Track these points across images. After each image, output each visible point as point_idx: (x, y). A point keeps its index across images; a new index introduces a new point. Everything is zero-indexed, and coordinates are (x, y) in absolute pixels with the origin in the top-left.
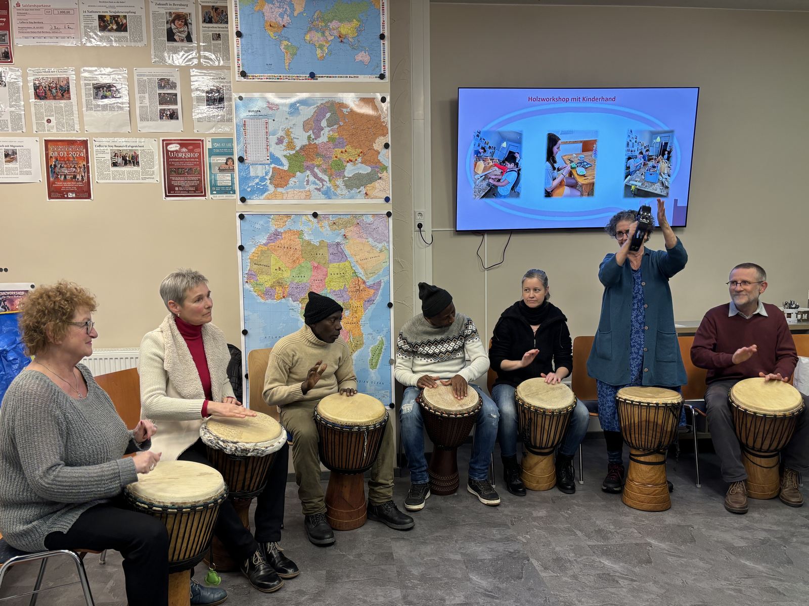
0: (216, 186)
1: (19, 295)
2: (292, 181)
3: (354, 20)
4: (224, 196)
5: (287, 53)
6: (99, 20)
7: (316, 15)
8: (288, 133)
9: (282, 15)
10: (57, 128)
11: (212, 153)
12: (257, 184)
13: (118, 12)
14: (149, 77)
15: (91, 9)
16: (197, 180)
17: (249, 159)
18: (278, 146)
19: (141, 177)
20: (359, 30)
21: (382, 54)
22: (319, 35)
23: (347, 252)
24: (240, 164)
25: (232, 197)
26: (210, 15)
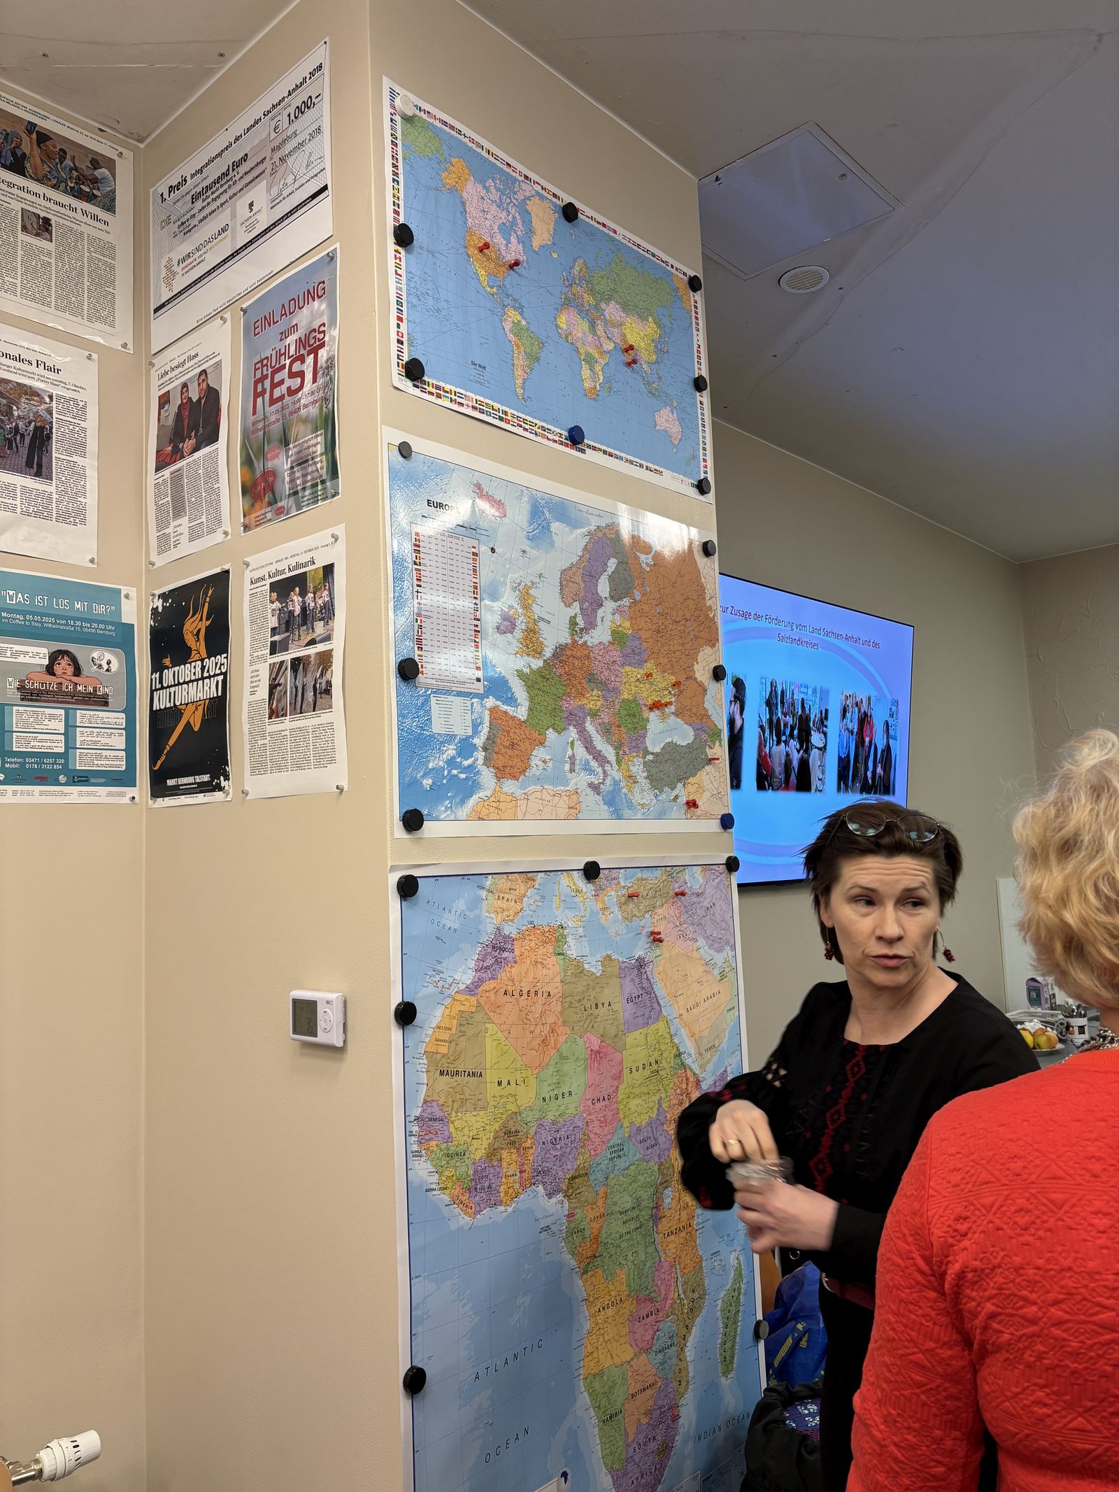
2: (537, 758)
3: (650, 319)
5: (518, 346)
7: (577, 268)
8: (526, 599)
12: (451, 762)
17: (430, 669)
18: (503, 638)
20: (659, 349)
21: (700, 427)
22: (585, 325)
23: (659, 988)
24: (403, 686)
25: (66, 794)
26: (18, 147)
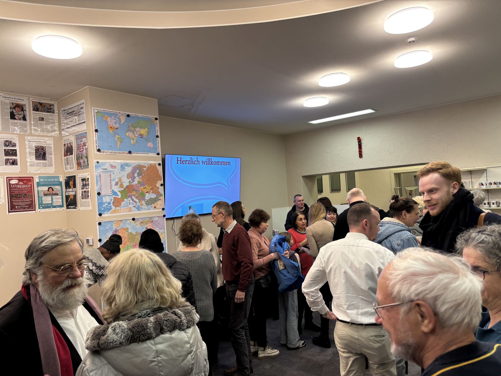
0: (42, 204)
2: (123, 203)
3: (146, 128)
4: (48, 210)
5: (118, 141)
7: (130, 124)
8: (120, 180)
11: (39, 184)
12: (107, 206)
16: (30, 201)
17: (102, 193)
18: (116, 186)
20: (148, 133)
21: (158, 144)
22: (132, 133)
24: (98, 196)
25: (52, 210)
26: (37, 107)
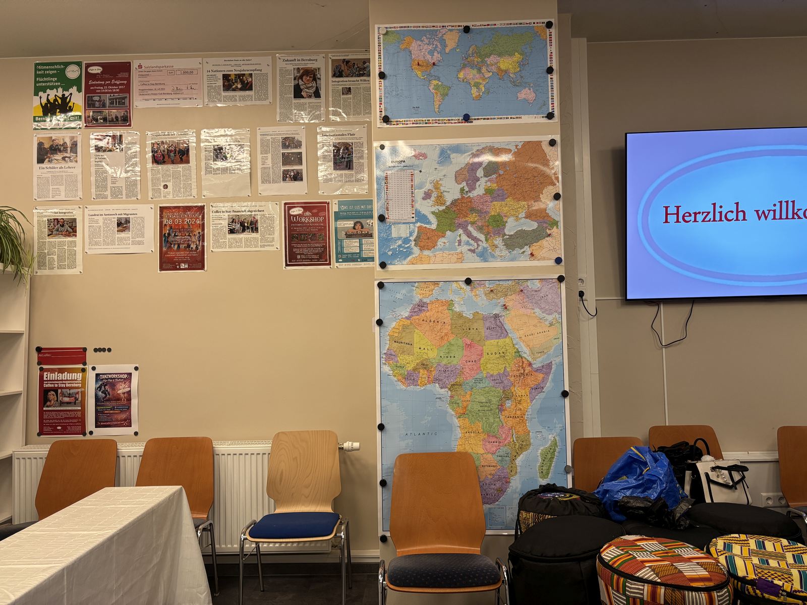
0: (342, 253)
1: (121, 379)
2: (441, 242)
3: (516, 54)
4: (352, 265)
5: (437, 93)
6: (223, 79)
7: (471, 50)
8: (437, 186)
9: (431, 53)
10: (173, 194)
11: (338, 216)
12: (400, 246)
13: (244, 70)
14: (273, 137)
15: (215, 68)
16: (321, 247)
17: (391, 217)
18: (426, 201)
19: (260, 244)
20: (522, 64)
21: (550, 90)
22: (475, 72)
23: (508, 326)
24: (381, 223)
25: (359, 265)
26: (340, 69)
